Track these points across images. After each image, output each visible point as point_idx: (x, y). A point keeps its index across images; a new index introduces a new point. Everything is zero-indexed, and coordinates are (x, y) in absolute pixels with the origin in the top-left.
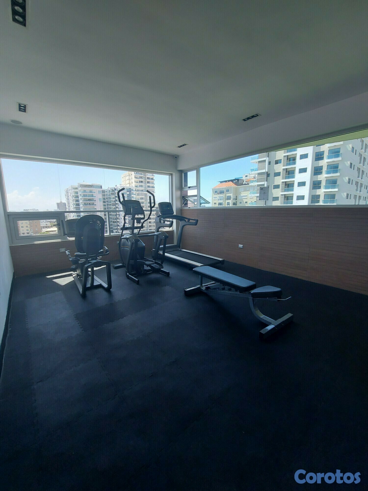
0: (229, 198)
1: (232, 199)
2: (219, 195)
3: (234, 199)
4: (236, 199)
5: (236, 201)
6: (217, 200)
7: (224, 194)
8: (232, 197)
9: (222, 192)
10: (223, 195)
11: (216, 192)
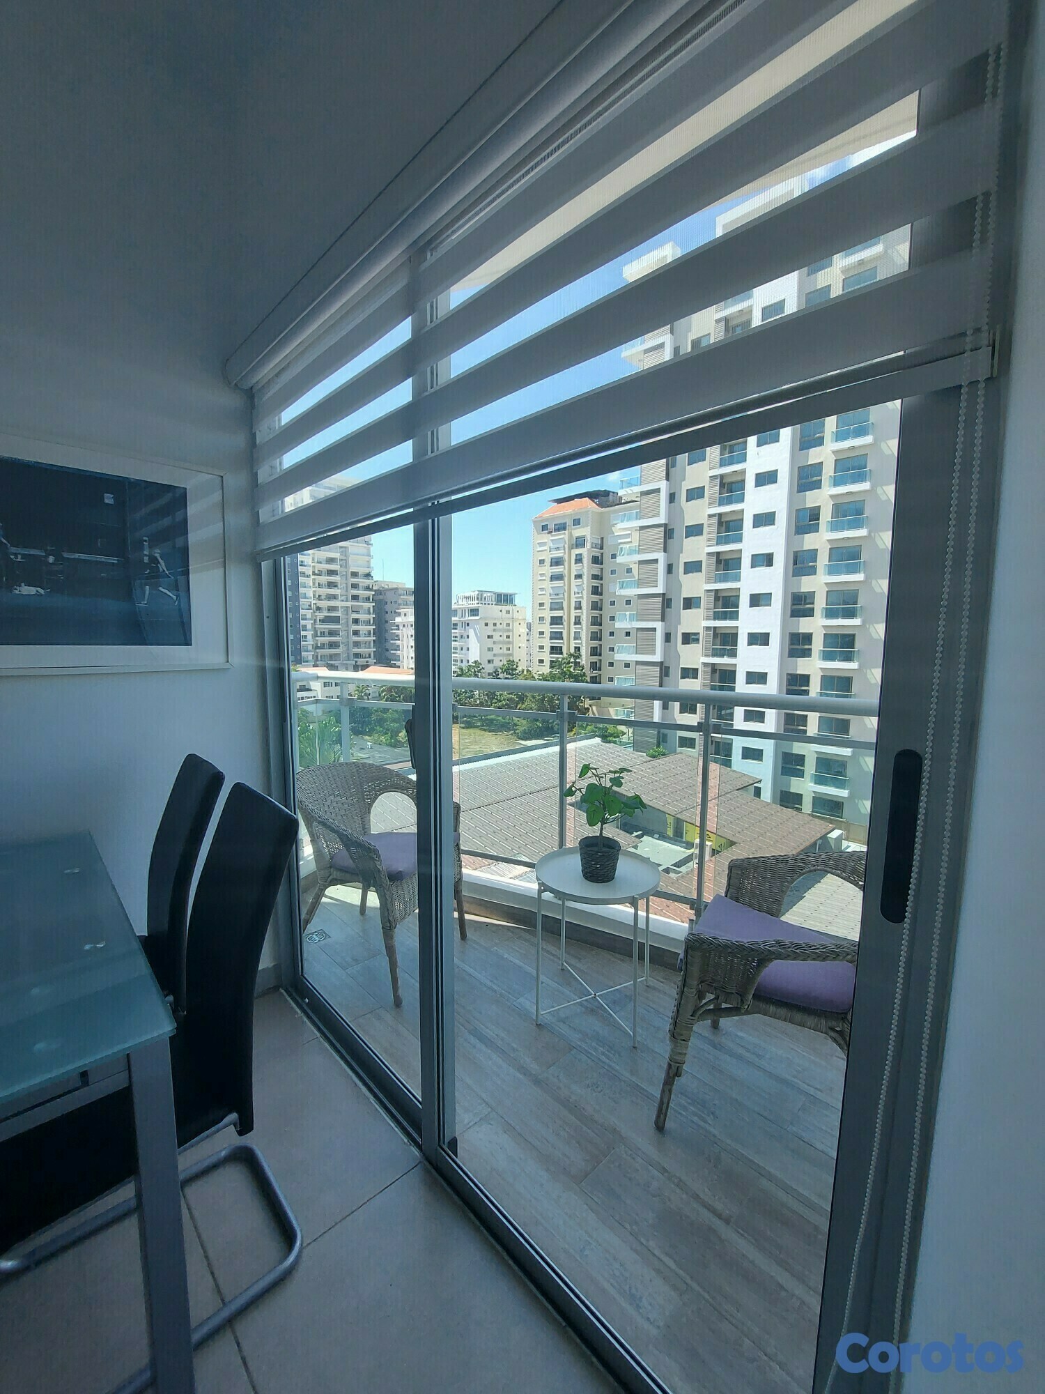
0: (581, 542)
1: (588, 545)
2: (552, 536)
3: (594, 546)
4: (602, 548)
5: (602, 551)
6: (545, 550)
7: (566, 532)
8: (589, 539)
9: (561, 527)
10: (564, 534)
11: (544, 528)
